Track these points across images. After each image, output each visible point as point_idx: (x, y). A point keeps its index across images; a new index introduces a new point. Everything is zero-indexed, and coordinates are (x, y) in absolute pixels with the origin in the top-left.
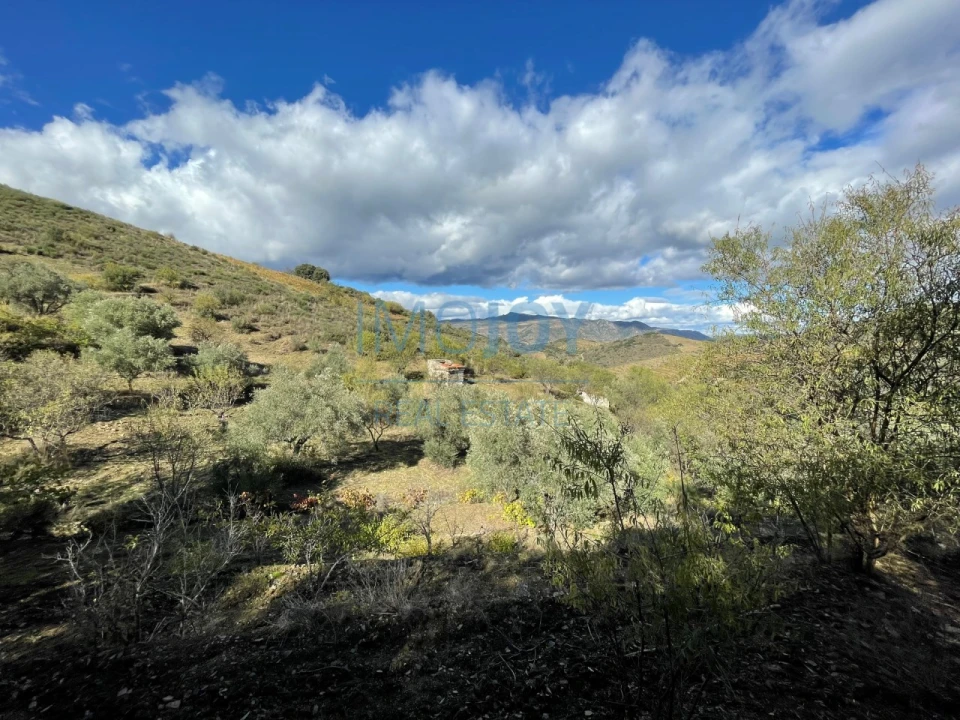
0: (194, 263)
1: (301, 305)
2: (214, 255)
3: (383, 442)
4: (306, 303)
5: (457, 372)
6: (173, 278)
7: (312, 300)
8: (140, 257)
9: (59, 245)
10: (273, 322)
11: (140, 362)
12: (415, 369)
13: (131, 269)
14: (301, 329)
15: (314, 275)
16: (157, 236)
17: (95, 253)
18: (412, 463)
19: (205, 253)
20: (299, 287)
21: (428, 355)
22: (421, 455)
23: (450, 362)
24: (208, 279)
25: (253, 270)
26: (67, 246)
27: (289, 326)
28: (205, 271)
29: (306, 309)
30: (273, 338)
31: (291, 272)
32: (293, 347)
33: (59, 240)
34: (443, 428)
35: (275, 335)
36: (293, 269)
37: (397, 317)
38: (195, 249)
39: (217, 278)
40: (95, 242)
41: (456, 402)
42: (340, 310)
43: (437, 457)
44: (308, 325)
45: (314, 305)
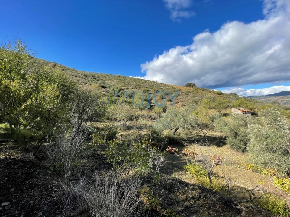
0: (160, 86)
1: (185, 93)
2: (165, 84)
3: (207, 136)
4: (187, 93)
5: (247, 113)
6: (155, 90)
7: (189, 92)
8: (150, 87)
9: (137, 86)
10: (177, 99)
11: (142, 107)
12: (226, 112)
13: (148, 89)
14: (185, 100)
15: (191, 86)
16: (154, 82)
17: (142, 87)
18: (219, 146)
19: (163, 84)
20: (186, 89)
21: (232, 107)
22: (224, 144)
23: (243, 109)
24: (163, 90)
25: (174, 86)
26: (138, 86)
27: (181, 99)
28: (162, 88)
29: (187, 95)
30: (176, 103)
31: (184, 86)
32: (182, 105)
33: (137, 85)
34: (236, 133)
35: (177, 102)
36: (185, 85)
37: (220, 96)
38: (161, 83)
39: (165, 89)
40: (143, 85)
41: (243, 122)
42: (198, 94)
43: (233, 146)
44: (187, 99)
45: (190, 94)
